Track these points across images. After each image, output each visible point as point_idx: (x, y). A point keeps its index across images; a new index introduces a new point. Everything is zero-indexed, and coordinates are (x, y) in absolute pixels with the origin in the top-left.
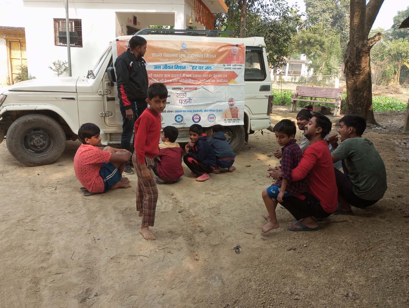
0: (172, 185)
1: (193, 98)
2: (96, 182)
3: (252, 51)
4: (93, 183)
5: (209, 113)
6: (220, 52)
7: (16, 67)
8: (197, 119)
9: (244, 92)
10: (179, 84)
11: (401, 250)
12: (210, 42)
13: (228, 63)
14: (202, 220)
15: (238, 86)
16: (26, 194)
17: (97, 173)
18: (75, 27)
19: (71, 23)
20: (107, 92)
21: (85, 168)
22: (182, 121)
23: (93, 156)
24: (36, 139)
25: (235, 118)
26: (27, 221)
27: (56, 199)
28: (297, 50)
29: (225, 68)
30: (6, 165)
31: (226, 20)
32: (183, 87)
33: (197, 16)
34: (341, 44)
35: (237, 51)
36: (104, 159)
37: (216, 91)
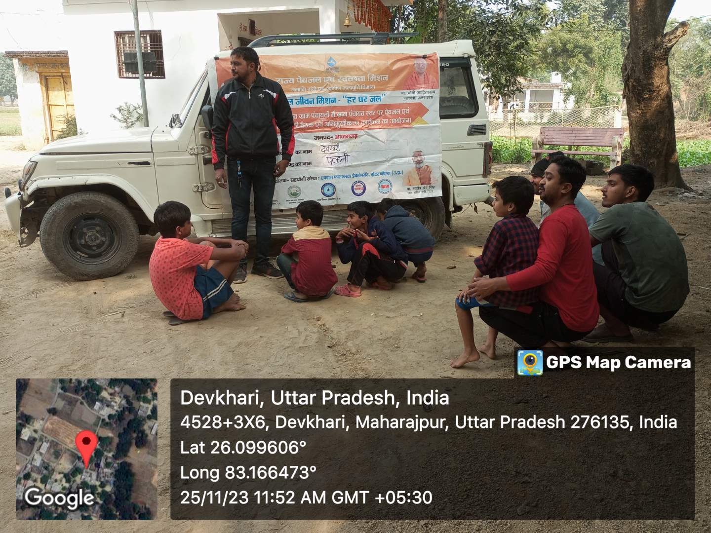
0: (318, 302)
1: (351, 152)
2: (189, 302)
3: (452, 66)
4: (184, 304)
5: (380, 177)
6: (395, 70)
7: (57, 119)
8: (359, 189)
9: (440, 139)
10: (326, 129)
12: (377, 53)
13: (410, 89)
14: (368, 358)
15: (429, 127)
16: (74, 326)
17: (190, 285)
18: (151, 45)
19: (145, 38)
20: (203, 149)
21: (170, 278)
22: (334, 193)
23: (182, 255)
24: (90, 234)
25: (425, 186)
27: (123, 331)
28: (544, 65)
29: (405, 98)
30: (42, 280)
31: (412, 17)
32: (333, 134)
33: (358, 13)
34: (622, 50)
35: (426, 67)
37: (391, 139)
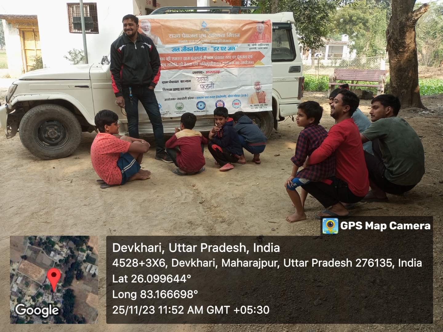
1: (215, 82)
2: (113, 173)
3: (280, 28)
4: (110, 174)
5: (234, 98)
6: (244, 30)
7: (30, 58)
8: (221, 105)
9: (272, 75)
10: (200, 67)
11: (438, 236)
12: (233, 19)
13: (253, 43)
14: (224, 210)
15: (265, 67)
16: (41, 188)
17: (115, 164)
18: (90, 12)
19: (86, 8)
21: (103, 158)
22: (204, 108)
23: (111, 145)
24: (51, 131)
26: (42, 214)
27: (72, 191)
28: (337, 30)
29: (250, 48)
30: (21, 159)
32: (204, 70)
34: (386, 21)
35: (263, 29)
36: (122, 149)
37: (241, 74)
